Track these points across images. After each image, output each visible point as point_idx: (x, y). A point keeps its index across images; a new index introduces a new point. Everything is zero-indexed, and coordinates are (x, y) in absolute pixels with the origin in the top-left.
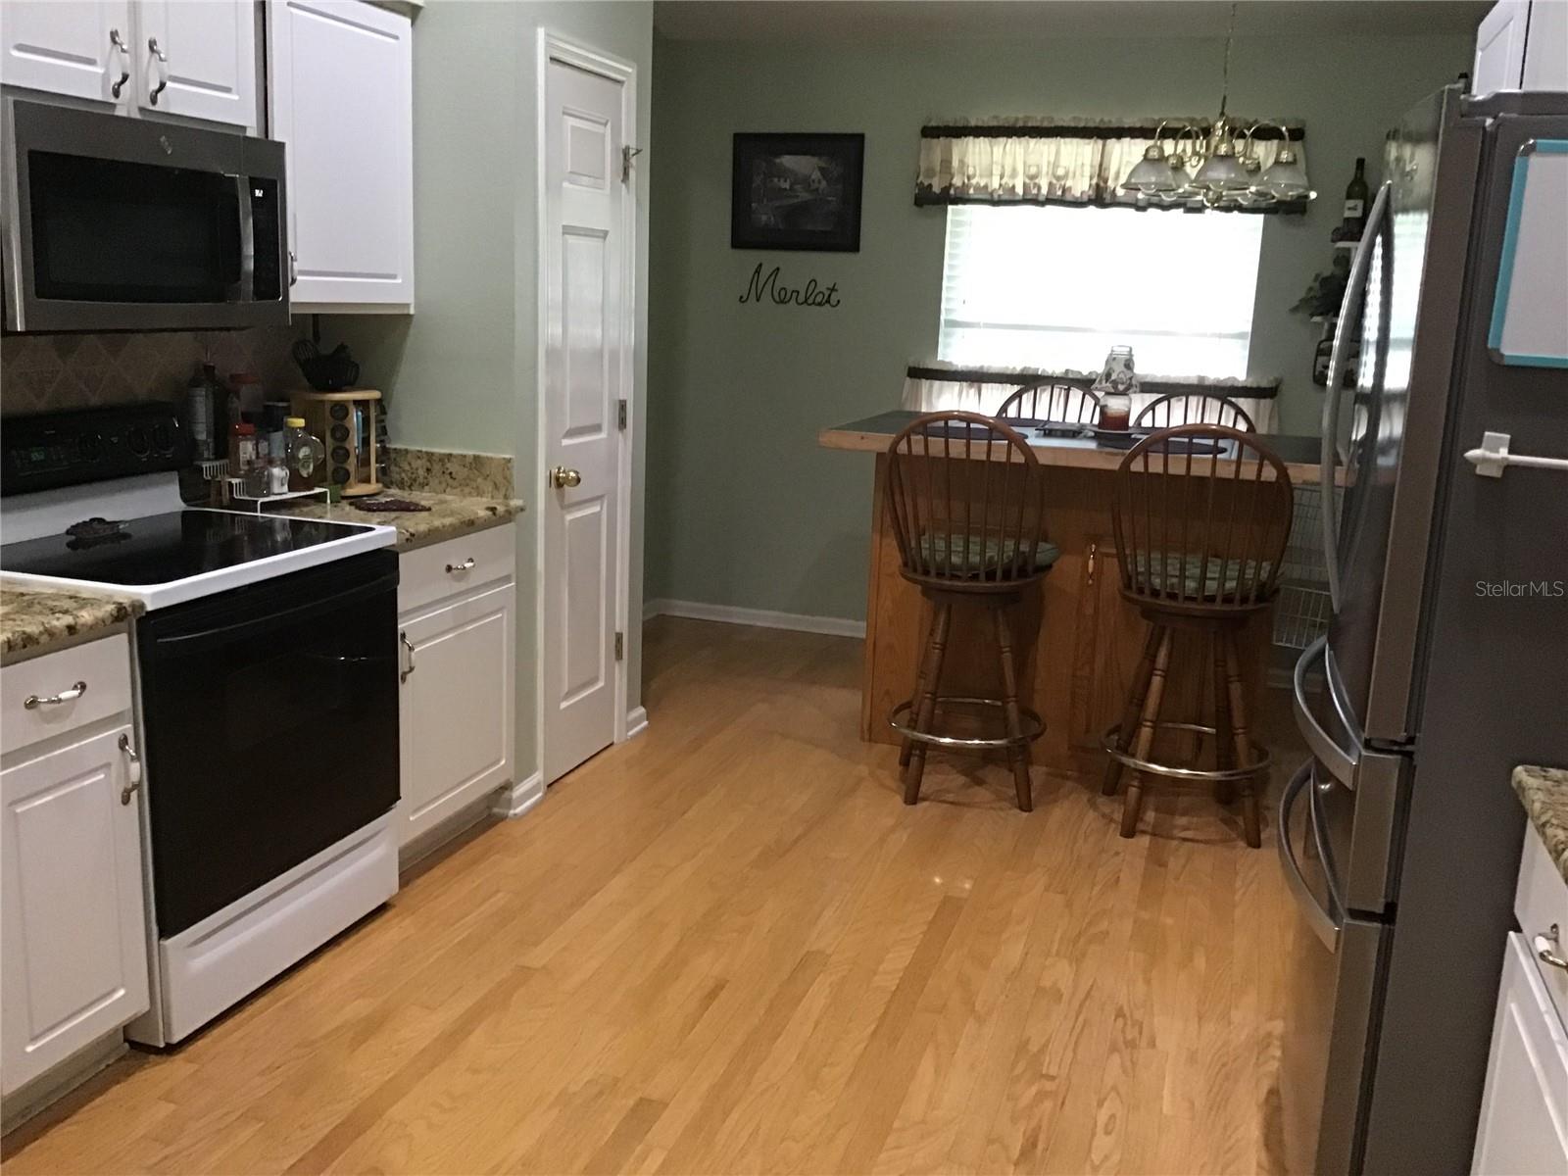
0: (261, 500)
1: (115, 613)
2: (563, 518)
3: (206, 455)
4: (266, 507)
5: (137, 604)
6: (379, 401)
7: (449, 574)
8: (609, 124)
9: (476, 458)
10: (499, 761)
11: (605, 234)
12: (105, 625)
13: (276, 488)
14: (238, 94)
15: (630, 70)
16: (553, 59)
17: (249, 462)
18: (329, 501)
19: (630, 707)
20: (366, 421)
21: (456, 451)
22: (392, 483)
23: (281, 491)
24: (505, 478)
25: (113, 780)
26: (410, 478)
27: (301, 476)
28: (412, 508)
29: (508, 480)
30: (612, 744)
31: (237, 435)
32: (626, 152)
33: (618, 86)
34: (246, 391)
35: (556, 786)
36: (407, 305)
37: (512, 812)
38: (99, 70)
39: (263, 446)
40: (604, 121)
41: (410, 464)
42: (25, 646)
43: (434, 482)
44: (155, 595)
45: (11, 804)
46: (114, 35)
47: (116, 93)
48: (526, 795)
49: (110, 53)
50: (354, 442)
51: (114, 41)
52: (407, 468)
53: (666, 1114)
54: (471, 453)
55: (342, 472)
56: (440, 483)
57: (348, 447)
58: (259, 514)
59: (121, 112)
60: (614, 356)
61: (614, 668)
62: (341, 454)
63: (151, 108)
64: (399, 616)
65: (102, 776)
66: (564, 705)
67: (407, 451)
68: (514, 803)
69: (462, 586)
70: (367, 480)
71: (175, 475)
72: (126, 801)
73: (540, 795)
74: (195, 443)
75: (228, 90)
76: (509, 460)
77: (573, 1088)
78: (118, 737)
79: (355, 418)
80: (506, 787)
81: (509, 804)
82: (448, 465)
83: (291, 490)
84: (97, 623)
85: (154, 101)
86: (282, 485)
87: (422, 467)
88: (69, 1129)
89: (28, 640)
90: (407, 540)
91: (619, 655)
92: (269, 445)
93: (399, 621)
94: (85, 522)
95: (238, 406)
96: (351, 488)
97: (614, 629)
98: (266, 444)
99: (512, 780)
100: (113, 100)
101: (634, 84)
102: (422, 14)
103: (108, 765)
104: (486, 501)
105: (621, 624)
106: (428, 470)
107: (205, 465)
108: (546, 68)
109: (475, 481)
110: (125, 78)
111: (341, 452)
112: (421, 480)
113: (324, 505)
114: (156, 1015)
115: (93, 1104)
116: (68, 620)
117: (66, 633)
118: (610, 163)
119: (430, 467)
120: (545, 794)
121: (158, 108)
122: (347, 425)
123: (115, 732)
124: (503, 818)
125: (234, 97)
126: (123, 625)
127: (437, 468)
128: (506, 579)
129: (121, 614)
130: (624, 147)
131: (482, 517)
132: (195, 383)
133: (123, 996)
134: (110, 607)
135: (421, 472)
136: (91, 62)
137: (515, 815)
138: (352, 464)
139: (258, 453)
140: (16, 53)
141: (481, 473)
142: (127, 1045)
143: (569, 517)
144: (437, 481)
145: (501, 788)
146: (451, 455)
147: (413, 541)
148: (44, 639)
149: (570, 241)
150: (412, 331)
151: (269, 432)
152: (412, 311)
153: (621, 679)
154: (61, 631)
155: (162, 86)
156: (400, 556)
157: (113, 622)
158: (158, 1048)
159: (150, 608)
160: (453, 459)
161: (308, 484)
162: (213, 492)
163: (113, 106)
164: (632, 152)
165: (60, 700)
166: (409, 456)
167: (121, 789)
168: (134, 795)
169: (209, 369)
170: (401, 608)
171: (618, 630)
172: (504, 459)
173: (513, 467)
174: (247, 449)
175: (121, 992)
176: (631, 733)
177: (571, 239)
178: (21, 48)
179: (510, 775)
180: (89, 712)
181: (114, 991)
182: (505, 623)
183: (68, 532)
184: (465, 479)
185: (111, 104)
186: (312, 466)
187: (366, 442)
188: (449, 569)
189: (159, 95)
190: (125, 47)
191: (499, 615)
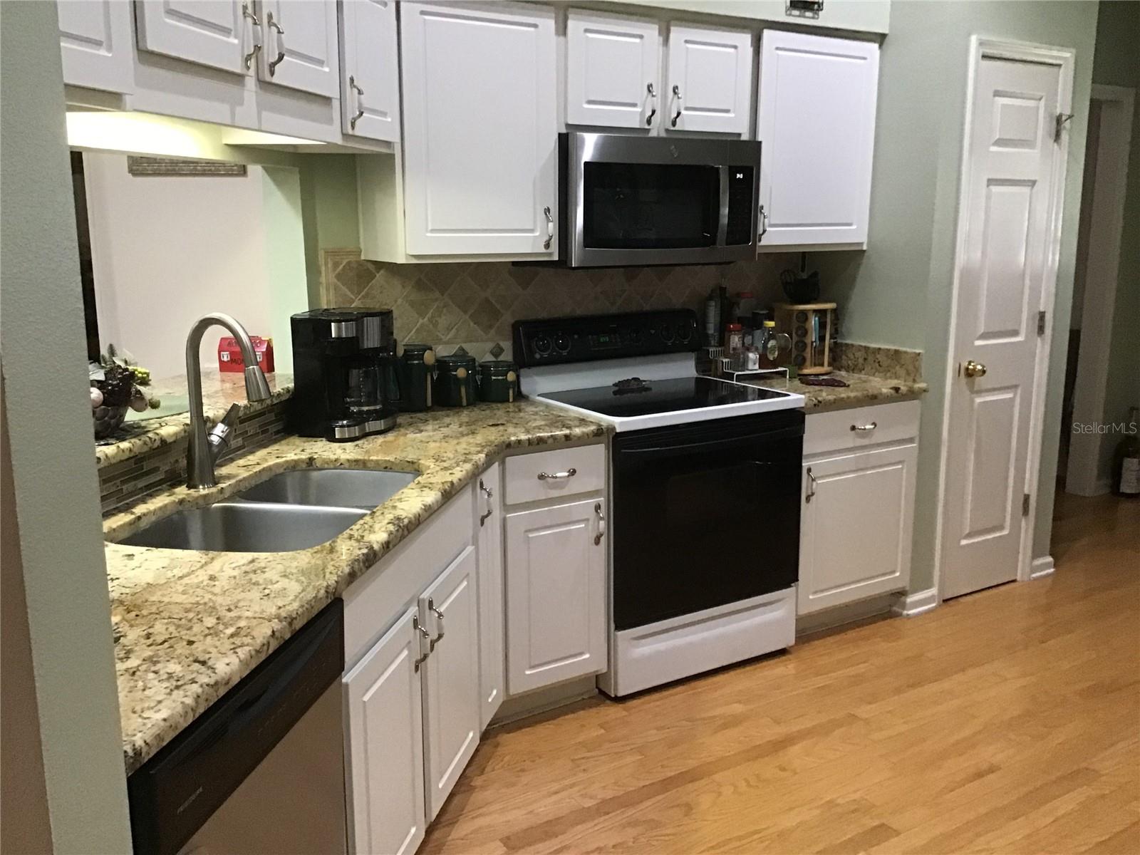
0: (737, 373)
1: (595, 431)
2: (972, 401)
3: (712, 342)
4: (739, 378)
5: (610, 427)
6: (834, 311)
7: (853, 432)
8: (1043, 100)
9: (897, 352)
10: (894, 572)
11: (1033, 183)
12: (588, 437)
13: (750, 366)
14: (734, 112)
15: (1068, 55)
16: (985, 57)
17: (734, 349)
18: (788, 377)
19: (1035, 555)
20: (822, 326)
21: (883, 346)
22: (842, 367)
23: (753, 367)
24: (915, 367)
25: (590, 527)
26: (853, 364)
27: (768, 359)
28: (836, 384)
29: (917, 369)
30: (1014, 581)
31: (731, 331)
32: (1059, 120)
33: (1055, 69)
34: (743, 302)
35: (951, 603)
36: (861, 244)
37: (905, 612)
38: (638, 109)
39: (748, 339)
40: (1039, 97)
41: (854, 354)
42: (538, 444)
43: (868, 368)
44: (622, 423)
45: (526, 531)
46: (650, 87)
47: (649, 122)
48: (919, 603)
49: (647, 97)
50: (813, 336)
51: (649, 91)
52: (852, 357)
53: (894, 840)
54: (893, 347)
55: (800, 358)
56: (872, 368)
57: (806, 341)
58: (734, 382)
59: (653, 134)
60: (1037, 279)
61: (1021, 521)
62: (802, 346)
63: (672, 128)
64: (803, 457)
65: (583, 525)
66: (964, 542)
67: (852, 345)
68: (907, 607)
69: (865, 442)
70: (822, 365)
71: (693, 355)
72: (597, 541)
73: (934, 605)
74: (707, 336)
75: (727, 111)
76: (919, 354)
77: (840, 801)
78: (595, 504)
79: (813, 321)
80: (902, 593)
81: (904, 606)
82: (878, 356)
83: (760, 368)
84: (583, 436)
85: (674, 123)
86: (755, 364)
87: (861, 357)
88: (548, 726)
89: (541, 441)
90: (815, 405)
91: (1026, 511)
92: (753, 338)
93: (803, 461)
94: (628, 380)
95: (738, 312)
96: (807, 369)
97: (1023, 491)
98: (750, 337)
99: (907, 589)
100: (647, 127)
101: (1072, 66)
102: (887, 40)
103: (587, 520)
104: (894, 383)
105: (1031, 487)
106: (865, 359)
107: (711, 349)
108: (977, 63)
109: (895, 368)
110: (654, 112)
111: (801, 345)
112: (860, 366)
113: (784, 379)
114: (610, 675)
115: (566, 717)
116: (567, 432)
117: (563, 439)
118: (1043, 127)
119: (866, 357)
120: (939, 606)
121: (677, 128)
122: (807, 327)
123: (593, 501)
124: (898, 615)
125: (731, 115)
126: (602, 438)
127: (870, 358)
128: (911, 440)
129: (600, 433)
130: (1058, 114)
131: (885, 394)
132: (710, 298)
133: (588, 658)
134: (593, 428)
135: (861, 360)
136: (634, 105)
137: (908, 615)
138: (808, 354)
139: (743, 343)
140: (586, 106)
141: (899, 363)
142: (597, 690)
143: (978, 400)
144: (870, 368)
145: (898, 593)
146: (880, 349)
147: (819, 406)
148: (550, 441)
149: (994, 190)
150: (865, 261)
151: (753, 330)
152: (865, 248)
153: (1026, 531)
154: (561, 439)
155: (679, 114)
156: (806, 416)
157: (593, 436)
158: (610, 696)
159: (618, 431)
160: (881, 352)
161: (774, 364)
162: (713, 367)
163: (648, 130)
164: (1064, 118)
165: (556, 477)
166: (854, 348)
167: (595, 535)
168: (603, 539)
169: (723, 290)
170: (805, 452)
171: (1026, 492)
172: (915, 353)
173: (922, 359)
174: (735, 340)
175: (587, 656)
176: (1034, 575)
177: (995, 189)
178: (590, 102)
179: (904, 583)
180: (576, 486)
181: (581, 654)
182: (904, 471)
183: (615, 385)
184: (888, 367)
185: (647, 129)
186: (777, 353)
187: (822, 339)
188: (853, 428)
189: (677, 120)
190: (654, 94)
191: (900, 466)
